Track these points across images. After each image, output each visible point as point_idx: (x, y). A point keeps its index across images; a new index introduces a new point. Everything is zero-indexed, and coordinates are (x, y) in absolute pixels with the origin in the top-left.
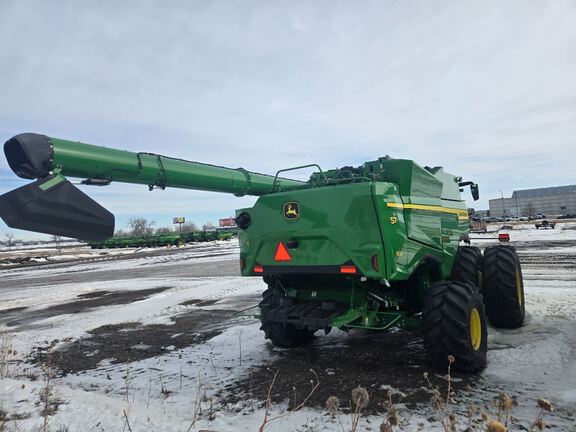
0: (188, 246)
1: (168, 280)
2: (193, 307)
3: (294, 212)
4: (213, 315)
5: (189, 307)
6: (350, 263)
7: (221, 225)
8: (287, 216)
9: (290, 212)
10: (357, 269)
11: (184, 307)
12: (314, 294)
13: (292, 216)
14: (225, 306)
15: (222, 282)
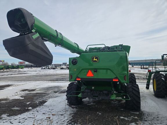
0: (8, 70)
1: (9, 82)
2: (27, 92)
3: (96, 60)
4: (37, 95)
5: (25, 92)
6: (116, 78)
7: (19, 64)
8: (93, 61)
9: (95, 60)
10: (119, 80)
11: (23, 92)
12: (93, 88)
13: (95, 61)
14: (40, 91)
15: (32, 83)
